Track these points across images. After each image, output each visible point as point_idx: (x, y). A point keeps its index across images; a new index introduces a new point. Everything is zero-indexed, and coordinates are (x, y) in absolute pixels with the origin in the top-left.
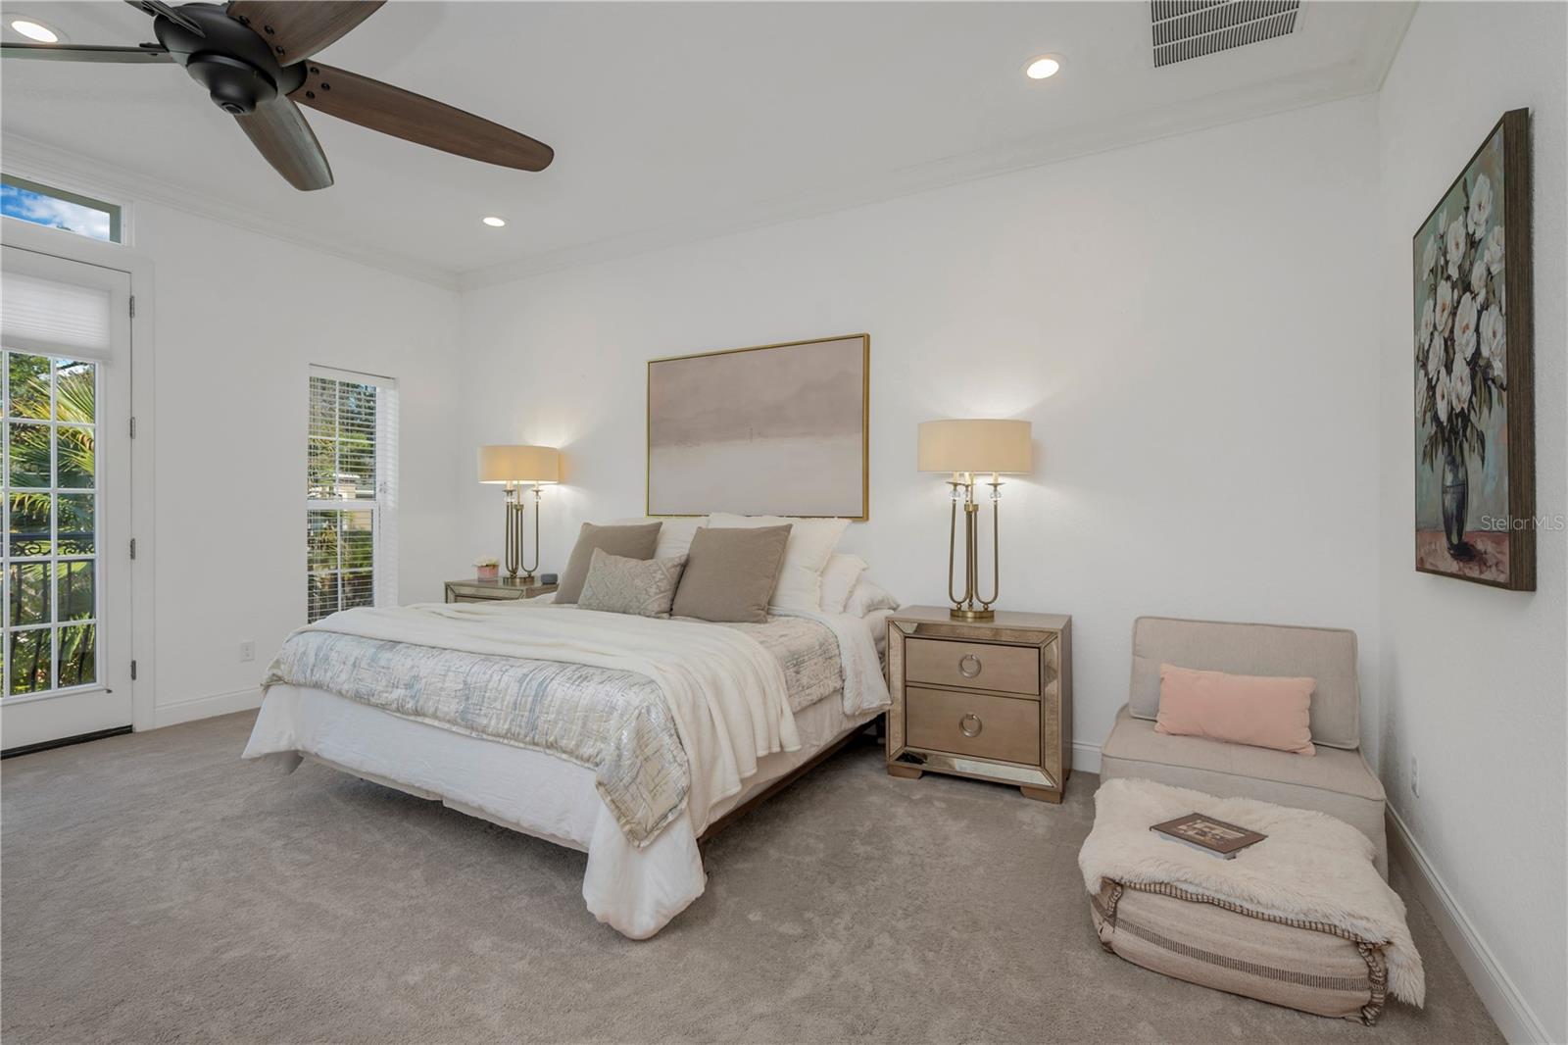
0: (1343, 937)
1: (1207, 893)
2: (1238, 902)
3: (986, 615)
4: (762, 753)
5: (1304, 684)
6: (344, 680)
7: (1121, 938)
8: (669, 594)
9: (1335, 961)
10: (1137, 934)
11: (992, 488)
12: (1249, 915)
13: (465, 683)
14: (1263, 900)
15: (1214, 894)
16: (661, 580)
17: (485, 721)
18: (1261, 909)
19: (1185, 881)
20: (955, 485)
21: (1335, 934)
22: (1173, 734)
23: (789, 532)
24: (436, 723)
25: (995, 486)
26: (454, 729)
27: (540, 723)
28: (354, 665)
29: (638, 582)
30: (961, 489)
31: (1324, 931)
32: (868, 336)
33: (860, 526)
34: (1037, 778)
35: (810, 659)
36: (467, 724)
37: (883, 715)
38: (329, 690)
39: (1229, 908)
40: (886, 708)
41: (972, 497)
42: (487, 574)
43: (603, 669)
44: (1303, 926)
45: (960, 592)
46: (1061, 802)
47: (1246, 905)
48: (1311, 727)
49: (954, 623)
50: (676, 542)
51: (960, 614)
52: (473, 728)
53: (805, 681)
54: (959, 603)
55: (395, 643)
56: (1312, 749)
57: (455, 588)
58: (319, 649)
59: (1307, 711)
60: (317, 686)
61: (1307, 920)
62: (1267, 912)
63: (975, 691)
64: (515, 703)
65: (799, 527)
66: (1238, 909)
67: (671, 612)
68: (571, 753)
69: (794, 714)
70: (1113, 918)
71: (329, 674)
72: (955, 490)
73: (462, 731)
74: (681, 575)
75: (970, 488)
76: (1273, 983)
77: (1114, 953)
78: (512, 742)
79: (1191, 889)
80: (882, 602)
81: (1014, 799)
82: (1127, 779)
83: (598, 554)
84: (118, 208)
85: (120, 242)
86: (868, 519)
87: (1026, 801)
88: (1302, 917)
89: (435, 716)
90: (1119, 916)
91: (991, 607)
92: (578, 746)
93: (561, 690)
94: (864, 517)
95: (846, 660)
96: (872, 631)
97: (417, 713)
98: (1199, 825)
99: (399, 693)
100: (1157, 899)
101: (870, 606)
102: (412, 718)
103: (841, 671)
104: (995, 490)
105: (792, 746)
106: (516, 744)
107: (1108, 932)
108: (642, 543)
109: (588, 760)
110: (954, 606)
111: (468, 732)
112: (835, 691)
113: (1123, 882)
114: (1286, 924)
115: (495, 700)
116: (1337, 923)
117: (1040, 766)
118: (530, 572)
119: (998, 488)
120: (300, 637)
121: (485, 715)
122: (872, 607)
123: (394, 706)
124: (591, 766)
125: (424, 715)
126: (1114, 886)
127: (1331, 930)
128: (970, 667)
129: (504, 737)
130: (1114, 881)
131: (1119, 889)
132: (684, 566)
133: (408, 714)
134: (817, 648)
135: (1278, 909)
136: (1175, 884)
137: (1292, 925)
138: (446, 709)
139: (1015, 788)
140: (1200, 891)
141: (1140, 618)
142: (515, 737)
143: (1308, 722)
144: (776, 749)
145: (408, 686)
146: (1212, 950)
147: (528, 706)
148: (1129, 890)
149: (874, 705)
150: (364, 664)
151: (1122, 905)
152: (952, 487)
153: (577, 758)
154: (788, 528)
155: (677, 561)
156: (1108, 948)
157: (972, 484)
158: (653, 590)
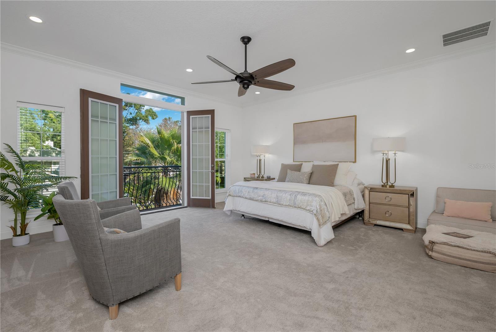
0: (493, 254)
1: (457, 244)
2: (465, 247)
3: (392, 186)
4: (342, 213)
5: (490, 204)
6: (246, 195)
7: (434, 254)
8: (308, 180)
9: (491, 259)
10: (438, 253)
11: (394, 154)
12: (468, 249)
13: (277, 196)
14: (472, 246)
15: (459, 245)
16: (306, 177)
17: (282, 203)
18: (471, 248)
19: (451, 242)
20: (384, 154)
21: (491, 253)
22: (449, 216)
23: (338, 165)
24: (270, 203)
25: (395, 154)
26: (275, 205)
27: (297, 203)
28: (248, 192)
29: (301, 177)
30: (385, 155)
31: (488, 253)
32: (356, 116)
33: (354, 164)
34: (408, 227)
35: (348, 195)
36: (278, 203)
37: (364, 210)
38: (243, 197)
39: (463, 248)
40: (365, 208)
41: (388, 157)
42: (253, 176)
43: (308, 193)
44: (482, 252)
45: (384, 181)
46: (415, 233)
47: (467, 247)
48: (491, 215)
49: (382, 188)
50: (307, 168)
51: (384, 186)
52: (279, 204)
53: (347, 199)
54: (384, 183)
55: (257, 188)
56: (491, 220)
57: (246, 179)
58: (239, 190)
59: (490, 211)
60: (239, 196)
61: (483, 250)
62: (473, 249)
63: (390, 205)
64: (290, 199)
65: (341, 165)
66: (465, 248)
67: (309, 184)
68: (304, 209)
69: (348, 206)
70: (432, 250)
71: (243, 194)
72: (383, 155)
73: (277, 205)
74: (311, 175)
75: (387, 155)
76: (474, 263)
77: (432, 258)
78: (289, 207)
79: (453, 244)
80: (361, 183)
81: (402, 232)
82: (435, 224)
83: (289, 171)
84: (184, 98)
85: (184, 105)
86: (356, 162)
87: (405, 232)
88: (482, 250)
89: (270, 202)
90: (433, 250)
91: (393, 184)
92: (306, 207)
93: (300, 197)
94: (355, 162)
95: (355, 196)
96: (360, 190)
97: (266, 201)
98: (455, 234)
99: (260, 198)
100: (444, 246)
101: (358, 184)
102: (264, 202)
103: (354, 199)
104: (395, 155)
105: (348, 212)
106: (290, 207)
107: (430, 253)
108: (298, 168)
109: (308, 210)
110: (383, 184)
111: (278, 205)
112: (353, 203)
113: (435, 242)
114: (478, 251)
115: (285, 199)
116: (491, 251)
117: (409, 224)
118: (263, 175)
119: (396, 154)
120: (233, 187)
121: (283, 202)
122: (359, 184)
123: (260, 200)
124: (309, 211)
125: (267, 202)
126: (432, 243)
127: (490, 253)
128: (388, 199)
129: (287, 206)
130: (432, 242)
131: (433, 244)
132: (311, 174)
133: (263, 202)
134: (349, 192)
135: (476, 248)
136: (449, 243)
137: (479, 251)
138: (273, 201)
139: (401, 229)
140: (455, 244)
141: (439, 188)
142: (290, 206)
143: (490, 213)
144: (344, 213)
145: (262, 196)
146: (458, 256)
147: (293, 200)
148: (436, 244)
149: (362, 207)
150: (251, 192)
151: (434, 247)
152: (382, 154)
153: (305, 210)
154: (338, 164)
155: (310, 172)
156: (430, 257)
157: (388, 154)
158: (305, 179)
